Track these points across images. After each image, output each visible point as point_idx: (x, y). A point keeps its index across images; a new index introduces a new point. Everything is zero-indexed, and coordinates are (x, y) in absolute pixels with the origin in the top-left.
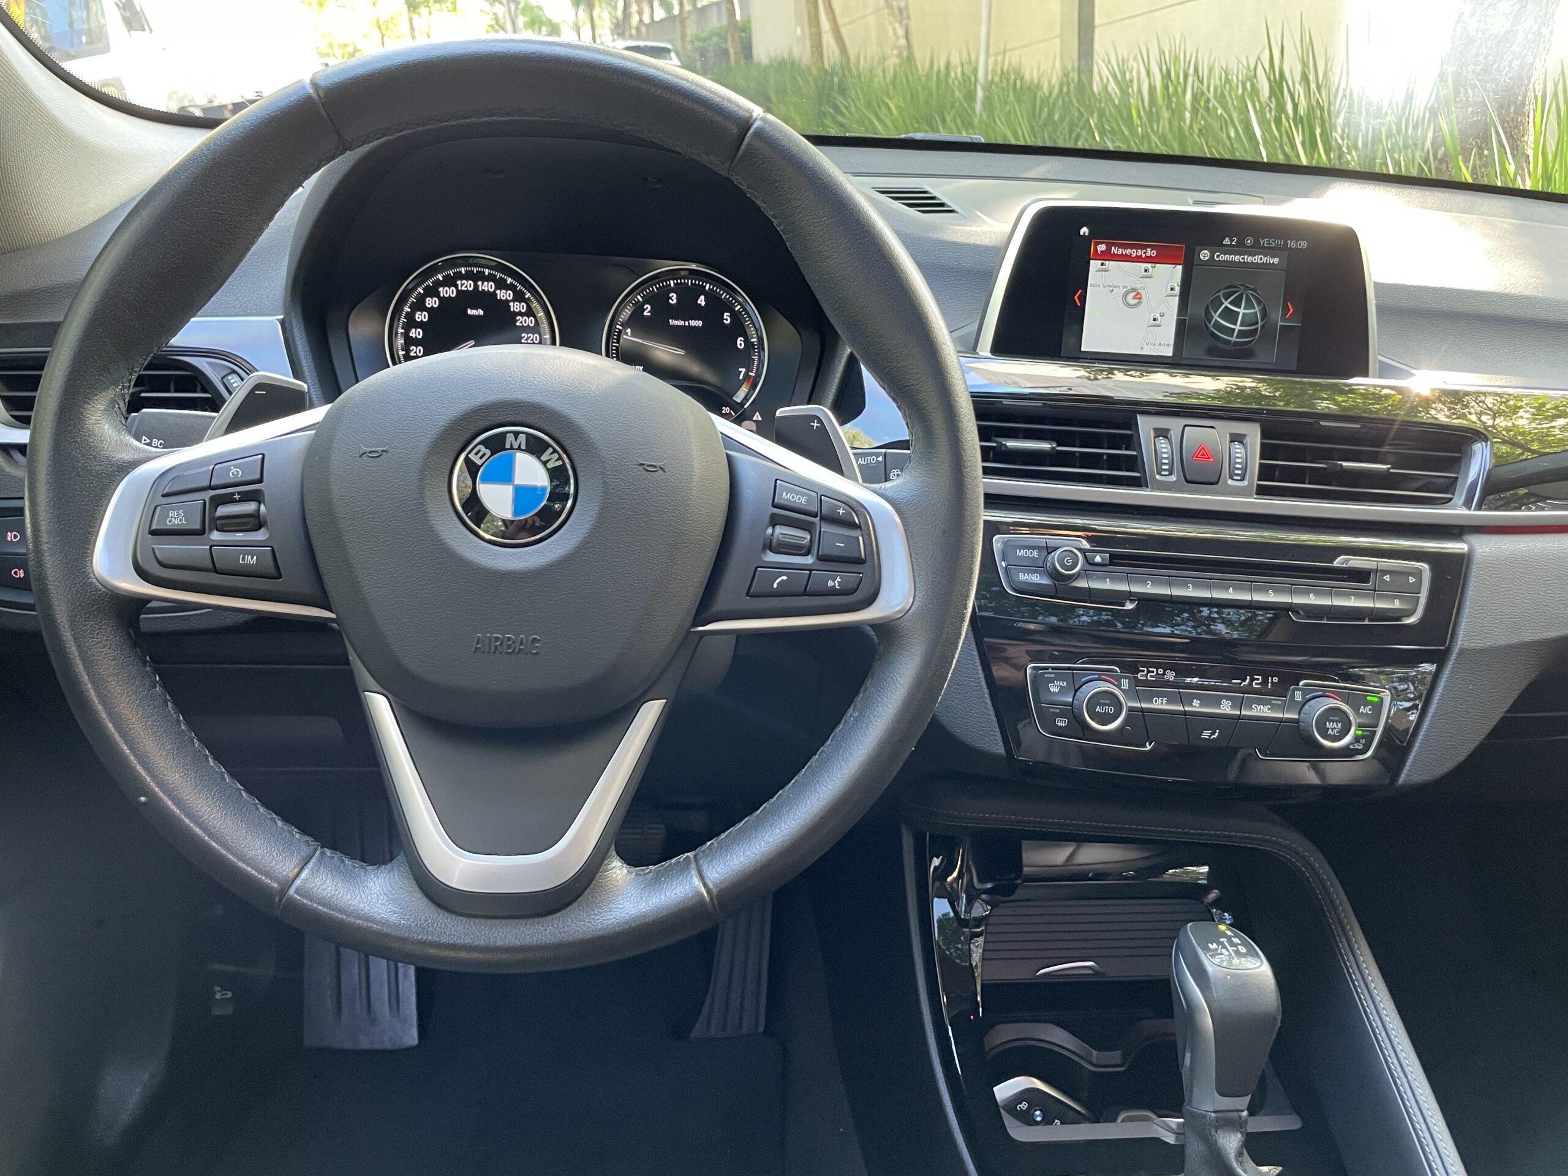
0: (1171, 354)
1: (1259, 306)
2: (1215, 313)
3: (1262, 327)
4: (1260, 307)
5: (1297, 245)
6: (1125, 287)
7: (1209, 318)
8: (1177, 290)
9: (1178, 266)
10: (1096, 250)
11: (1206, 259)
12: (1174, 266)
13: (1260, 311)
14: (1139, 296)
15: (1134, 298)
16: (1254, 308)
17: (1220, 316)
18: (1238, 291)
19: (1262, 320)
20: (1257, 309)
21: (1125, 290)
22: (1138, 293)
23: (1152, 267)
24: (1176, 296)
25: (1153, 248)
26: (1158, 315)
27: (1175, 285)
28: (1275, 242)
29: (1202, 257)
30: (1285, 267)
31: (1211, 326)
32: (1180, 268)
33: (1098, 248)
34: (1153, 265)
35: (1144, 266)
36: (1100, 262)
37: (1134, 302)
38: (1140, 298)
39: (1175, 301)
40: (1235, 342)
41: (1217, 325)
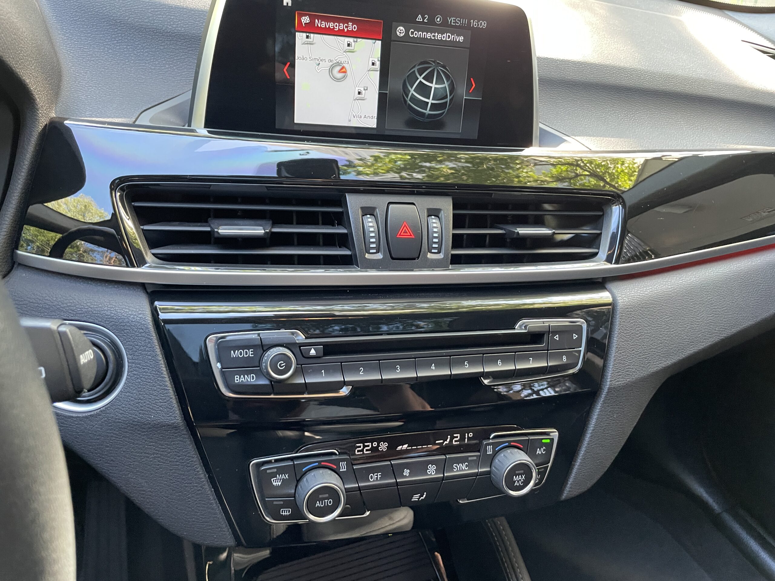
0: (375, 126)
1: (447, 81)
2: (412, 88)
3: (451, 100)
4: (449, 82)
5: (478, 25)
6: (331, 61)
7: (406, 92)
8: (378, 64)
9: (377, 41)
10: (300, 22)
11: (402, 35)
12: (374, 41)
13: (449, 85)
14: (344, 70)
15: (340, 71)
16: (445, 83)
17: (414, 90)
18: (430, 67)
19: (450, 95)
20: (446, 85)
21: (331, 63)
22: (343, 67)
23: (354, 41)
24: (377, 71)
25: (354, 22)
26: (362, 89)
27: (376, 60)
28: (460, 21)
29: (398, 34)
30: (468, 46)
31: (408, 100)
32: (379, 43)
33: (303, 21)
34: (355, 40)
35: (347, 40)
36: (304, 35)
37: (340, 75)
38: (345, 72)
39: (376, 76)
40: (429, 114)
41: (413, 99)
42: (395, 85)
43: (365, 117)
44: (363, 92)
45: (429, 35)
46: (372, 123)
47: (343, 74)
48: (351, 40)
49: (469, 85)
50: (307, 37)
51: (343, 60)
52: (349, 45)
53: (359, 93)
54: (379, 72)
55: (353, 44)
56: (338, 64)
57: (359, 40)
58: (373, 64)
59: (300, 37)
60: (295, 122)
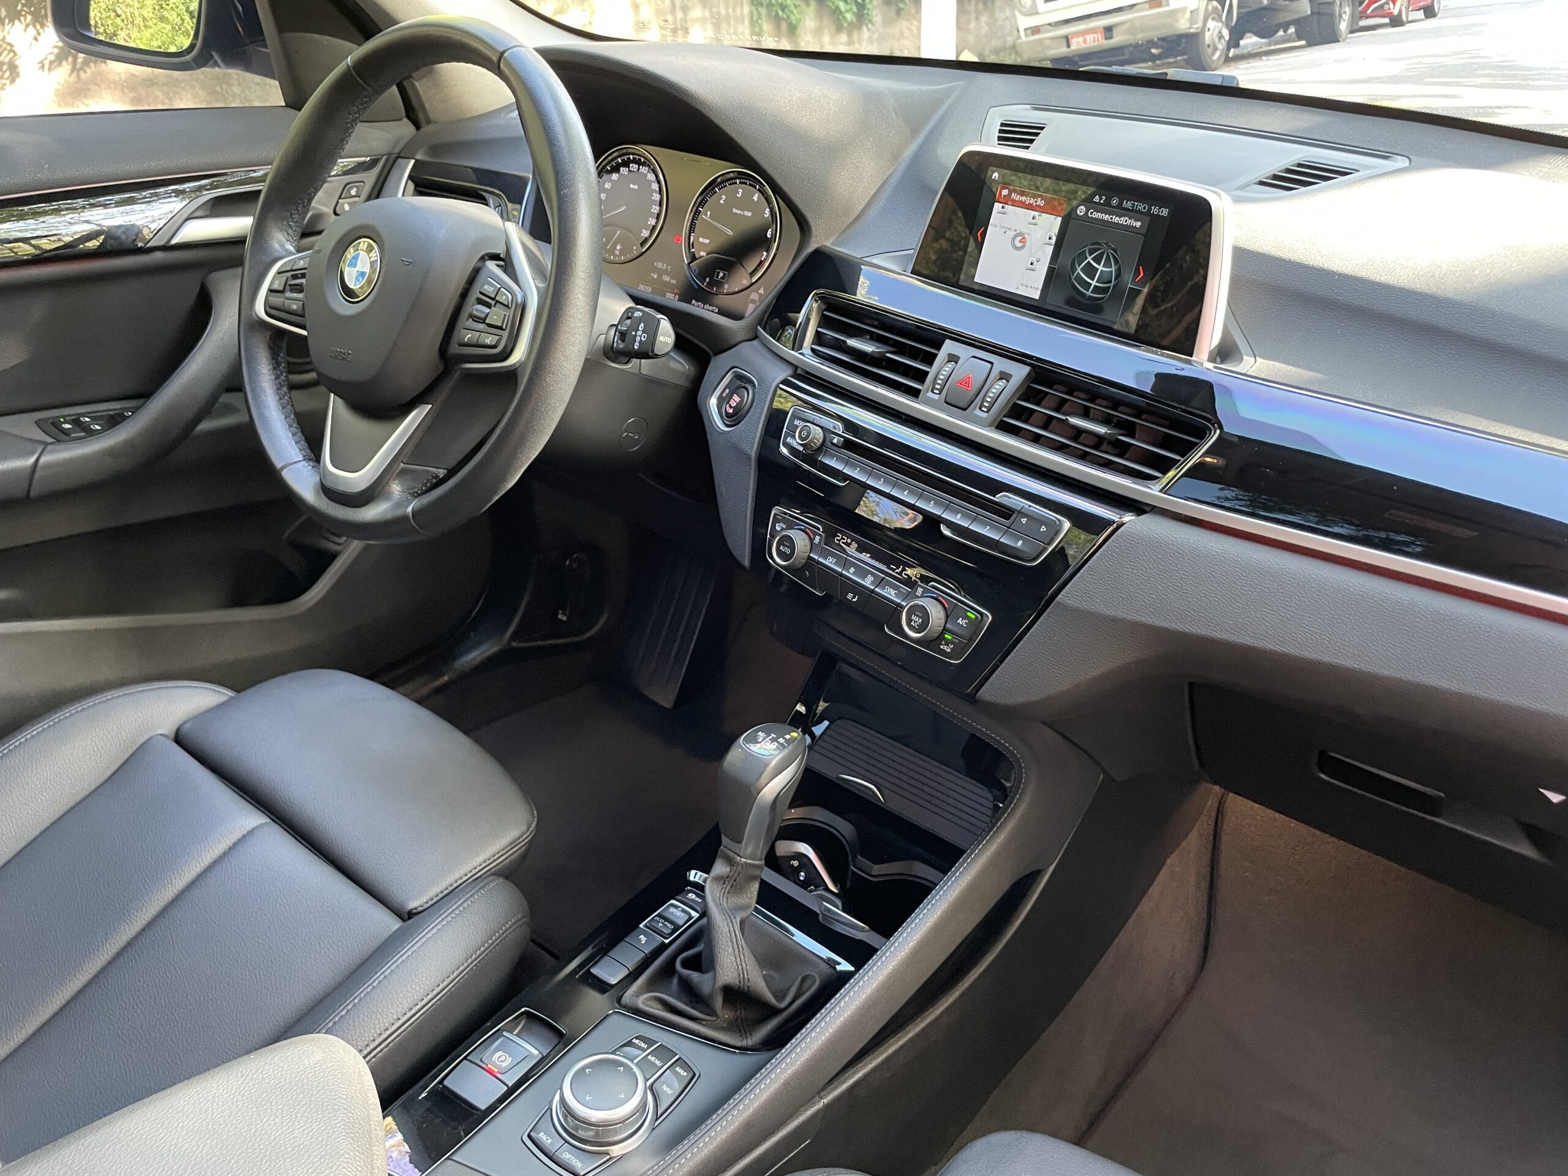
0: (1037, 298)
1: (1115, 266)
2: (1079, 266)
3: (1114, 286)
4: (1116, 267)
5: (1159, 212)
6: (1016, 231)
7: (1073, 269)
8: (1053, 241)
9: (1059, 218)
10: (1001, 194)
11: (1082, 214)
12: (1056, 217)
13: (1115, 270)
14: (1024, 240)
15: (1020, 241)
16: (1111, 267)
17: (1081, 269)
18: (1101, 249)
19: (1115, 280)
20: (1113, 269)
21: (1015, 233)
22: (1024, 238)
23: (1039, 215)
24: (1052, 245)
25: (1043, 198)
26: (1035, 260)
27: (1053, 235)
28: (1141, 206)
29: (1078, 212)
30: (1144, 232)
31: (1073, 278)
33: (1003, 193)
35: (1033, 213)
36: (1001, 205)
37: (1019, 245)
38: (1024, 242)
39: (1050, 249)
40: (1090, 296)
41: (1079, 278)
42: (1064, 260)
43: (1031, 287)
44: (1035, 263)
45: (1106, 217)
46: (1036, 295)
47: (1022, 244)
48: (1037, 214)
49: (1137, 273)
50: (1003, 207)
51: (1024, 231)
52: (1033, 218)
53: (1032, 264)
54: (1052, 247)
55: (1037, 217)
56: (1021, 234)
57: (1043, 214)
58: (1050, 238)
59: (997, 206)
60: (975, 280)
